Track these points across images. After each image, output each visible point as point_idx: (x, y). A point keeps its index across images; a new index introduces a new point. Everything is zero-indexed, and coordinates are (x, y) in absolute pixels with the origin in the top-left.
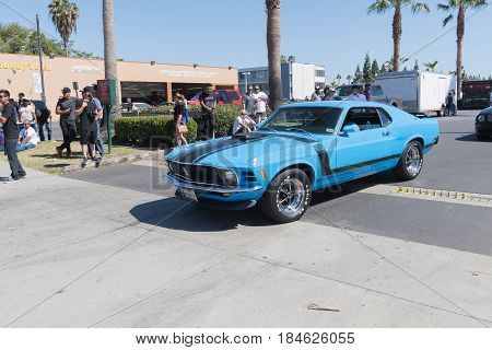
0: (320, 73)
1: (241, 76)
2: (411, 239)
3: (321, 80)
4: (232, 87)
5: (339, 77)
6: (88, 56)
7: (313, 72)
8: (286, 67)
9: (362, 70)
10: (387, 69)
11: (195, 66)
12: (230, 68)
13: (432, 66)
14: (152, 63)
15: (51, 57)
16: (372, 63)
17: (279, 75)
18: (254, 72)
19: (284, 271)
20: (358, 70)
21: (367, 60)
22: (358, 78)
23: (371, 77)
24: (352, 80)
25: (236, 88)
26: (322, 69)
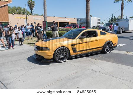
0: (99, 20)
1: (77, 20)
3: (99, 21)
4: (75, 23)
5: (104, 21)
6: (37, 15)
7: (97, 20)
9: (111, 19)
11: (65, 18)
12: (75, 18)
13: (132, 18)
14: (54, 17)
15: (28, 15)
17: (89, 20)
18: (81, 19)
21: (112, 16)
22: (110, 21)
23: (113, 21)
24: (108, 22)
25: (76, 24)
26: (100, 18)
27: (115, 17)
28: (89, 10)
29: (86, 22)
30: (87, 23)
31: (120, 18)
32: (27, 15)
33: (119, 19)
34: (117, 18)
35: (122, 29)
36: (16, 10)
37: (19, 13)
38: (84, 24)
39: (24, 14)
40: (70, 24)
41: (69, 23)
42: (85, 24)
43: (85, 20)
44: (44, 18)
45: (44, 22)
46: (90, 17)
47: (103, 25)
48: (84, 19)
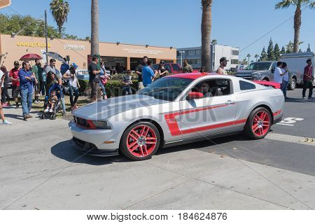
0: (235, 53)
1: (178, 54)
3: (236, 57)
4: (173, 61)
5: (249, 56)
7: (230, 52)
9: (266, 51)
10: (286, 50)
11: (147, 46)
12: (171, 48)
14: (118, 44)
15: (52, 39)
17: (209, 54)
18: (187, 51)
20: (264, 51)
21: (271, 43)
22: (263, 56)
23: (273, 56)
24: (259, 58)
25: (175, 62)
26: (238, 49)
27: (276, 45)
28: (210, 26)
29: (200, 58)
30: (204, 61)
31: (291, 49)
32: (49, 39)
33: (288, 52)
34: (283, 48)
35: (294, 77)
36: (20, 23)
37: (28, 33)
38: (196, 63)
39: (40, 35)
40: (158, 62)
41: (155, 59)
42: (199, 65)
43: (199, 53)
44: (93, 46)
45: (92, 57)
46: (212, 46)
47: (245, 66)
48: (195, 50)
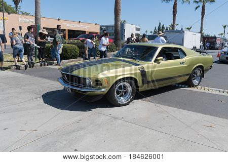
0: (138, 29)
1: (101, 28)
2: (181, 108)
3: (138, 32)
4: (97, 33)
5: (146, 32)
6: (28, 14)
7: (135, 29)
8: (122, 25)
9: (157, 29)
11: (79, 22)
12: (96, 24)
13: (189, 29)
14: (59, 20)
15: (9, 14)
16: (162, 26)
17: (119, 28)
18: (107, 27)
19: (120, 121)
20: (155, 29)
21: (160, 24)
22: (155, 32)
26: (139, 27)
27: (163, 26)
29: (114, 32)
34: (167, 29)
41: (85, 31)
